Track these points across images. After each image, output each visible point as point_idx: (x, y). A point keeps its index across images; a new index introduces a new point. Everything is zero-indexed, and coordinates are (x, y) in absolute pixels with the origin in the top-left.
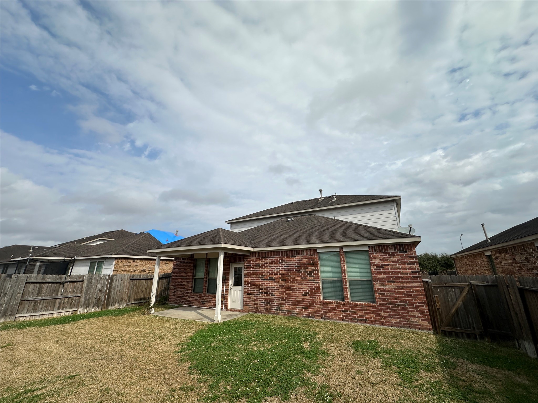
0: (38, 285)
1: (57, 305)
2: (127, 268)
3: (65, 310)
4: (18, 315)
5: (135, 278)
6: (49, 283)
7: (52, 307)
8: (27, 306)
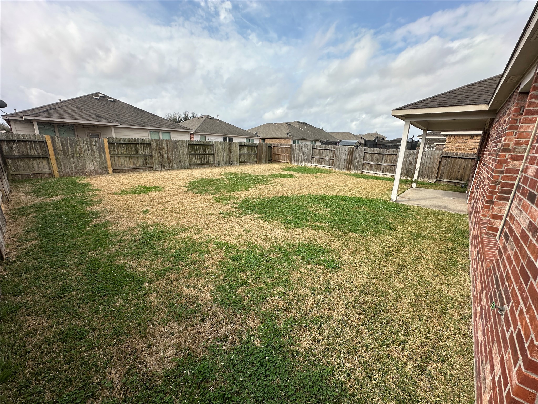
0: (371, 155)
1: (382, 169)
2: (462, 145)
3: (386, 174)
4: (363, 171)
5: (448, 156)
6: (377, 154)
7: (379, 170)
8: (367, 167)
